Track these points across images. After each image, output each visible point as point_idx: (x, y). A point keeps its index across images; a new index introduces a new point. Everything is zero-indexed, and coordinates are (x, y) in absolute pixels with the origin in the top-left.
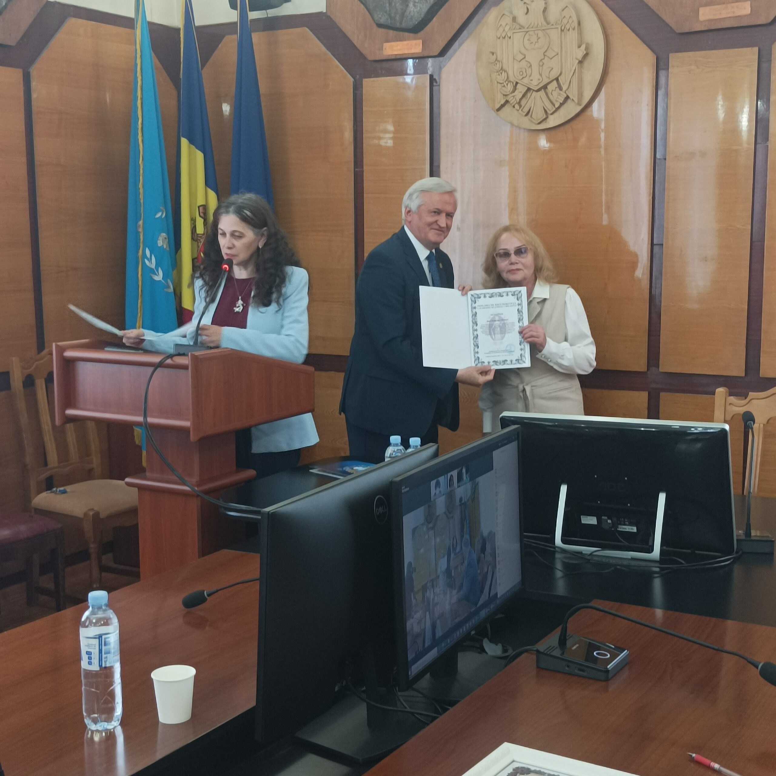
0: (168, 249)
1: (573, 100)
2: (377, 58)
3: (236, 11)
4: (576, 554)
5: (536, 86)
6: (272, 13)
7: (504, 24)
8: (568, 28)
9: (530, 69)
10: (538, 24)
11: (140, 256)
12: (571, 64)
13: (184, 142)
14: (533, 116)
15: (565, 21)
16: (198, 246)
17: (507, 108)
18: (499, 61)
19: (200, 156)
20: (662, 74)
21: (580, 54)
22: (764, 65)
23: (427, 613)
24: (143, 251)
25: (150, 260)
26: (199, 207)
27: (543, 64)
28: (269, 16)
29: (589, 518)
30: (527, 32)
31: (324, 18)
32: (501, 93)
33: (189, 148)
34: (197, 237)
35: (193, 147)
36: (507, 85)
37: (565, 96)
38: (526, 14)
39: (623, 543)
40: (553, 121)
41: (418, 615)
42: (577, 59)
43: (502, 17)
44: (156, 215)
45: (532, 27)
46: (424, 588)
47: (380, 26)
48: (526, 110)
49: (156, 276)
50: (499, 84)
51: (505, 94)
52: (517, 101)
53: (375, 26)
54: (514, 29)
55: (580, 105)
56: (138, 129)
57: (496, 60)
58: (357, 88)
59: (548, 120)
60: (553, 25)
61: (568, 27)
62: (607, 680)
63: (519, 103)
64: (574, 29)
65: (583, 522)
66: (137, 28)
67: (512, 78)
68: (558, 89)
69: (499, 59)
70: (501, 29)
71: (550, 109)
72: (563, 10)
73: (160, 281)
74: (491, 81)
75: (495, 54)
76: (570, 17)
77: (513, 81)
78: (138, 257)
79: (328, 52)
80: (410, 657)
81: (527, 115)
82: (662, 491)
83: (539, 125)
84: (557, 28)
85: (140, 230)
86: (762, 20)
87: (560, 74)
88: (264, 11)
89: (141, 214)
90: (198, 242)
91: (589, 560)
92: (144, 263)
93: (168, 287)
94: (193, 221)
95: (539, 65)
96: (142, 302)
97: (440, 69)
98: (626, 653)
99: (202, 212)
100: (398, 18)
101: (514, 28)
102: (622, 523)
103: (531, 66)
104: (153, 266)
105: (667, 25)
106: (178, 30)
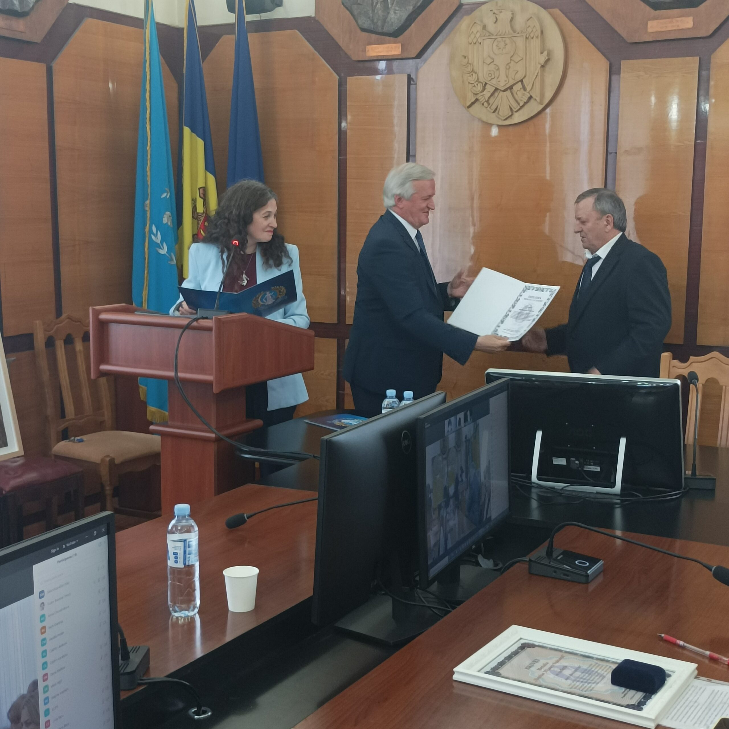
0: (172, 226)
1: (535, 100)
2: (360, 59)
3: (234, 14)
4: (550, 489)
5: (503, 86)
6: (265, 16)
7: (475, 32)
8: (532, 37)
9: (498, 71)
10: (505, 32)
11: (147, 232)
12: (534, 68)
13: (187, 130)
14: (500, 113)
15: (530, 30)
16: (198, 224)
17: (477, 106)
18: (470, 64)
19: (200, 143)
20: (614, 77)
21: (542, 59)
22: (704, 73)
23: (442, 528)
24: (149, 228)
25: (156, 236)
26: (199, 189)
27: (510, 67)
28: (262, 19)
29: (560, 459)
30: (496, 39)
31: (313, 21)
32: (472, 92)
33: (191, 135)
34: (198, 215)
35: (194, 134)
36: (477, 85)
37: (529, 96)
38: (495, 22)
39: (588, 480)
40: (517, 118)
41: (435, 529)
42: (539, 64)
43: (473, 25)
44: (161, 195)
45: (500, 35)
46: (440, 508)
47: (363, 30)
48: (494, 107)
49: (161, 250)
50: (470, 85)
51: (476, 93)
52: (486, 99)
53: (359, 30)
54: (484, 36)
55: (542, 104)
56: (146, 118)
57: (468, 63)
58: (342, 85)
59: (513, 116)
60: (518, 33)
61: (532, 35)
62: (587, 583)
63: (487, 101)
64: (537, 37)
65: (554, 463)
66: (146, 28)
67: (481, 80)
68: (522, 90)
69: (470, 62)
70: (472, 36)
71: (515, 107)
72: (528, 21)
73: (164, 254)
74: (463, 82)
75: (466, 58)
76: (534, 26)
77: (482, 82)
78: (144, 234)
79: (316, 52)
80: (430, 562)
81: (494, 112)
82: (623, 436)
83: (505, 121)
84: (522, 36)
85: (147, 208)
86: (703, 33)
87: (525, 77)
88: (258, 15)
89: (148, 195)
90: (198, 220)
91: (561, 493)
92: (150, 238)
93: (172, 260)
94: (194, 201)
95: (506, 69)
96: (148, 272)
97: (417, 69)
98: (602, 562)
99: (202, 194)
100: (380, 23)
101: (484, 34)
102: (588, 463)
103: (498, 69)
104: (159, 241)
105: (619, 35)
106: (182, 30)
